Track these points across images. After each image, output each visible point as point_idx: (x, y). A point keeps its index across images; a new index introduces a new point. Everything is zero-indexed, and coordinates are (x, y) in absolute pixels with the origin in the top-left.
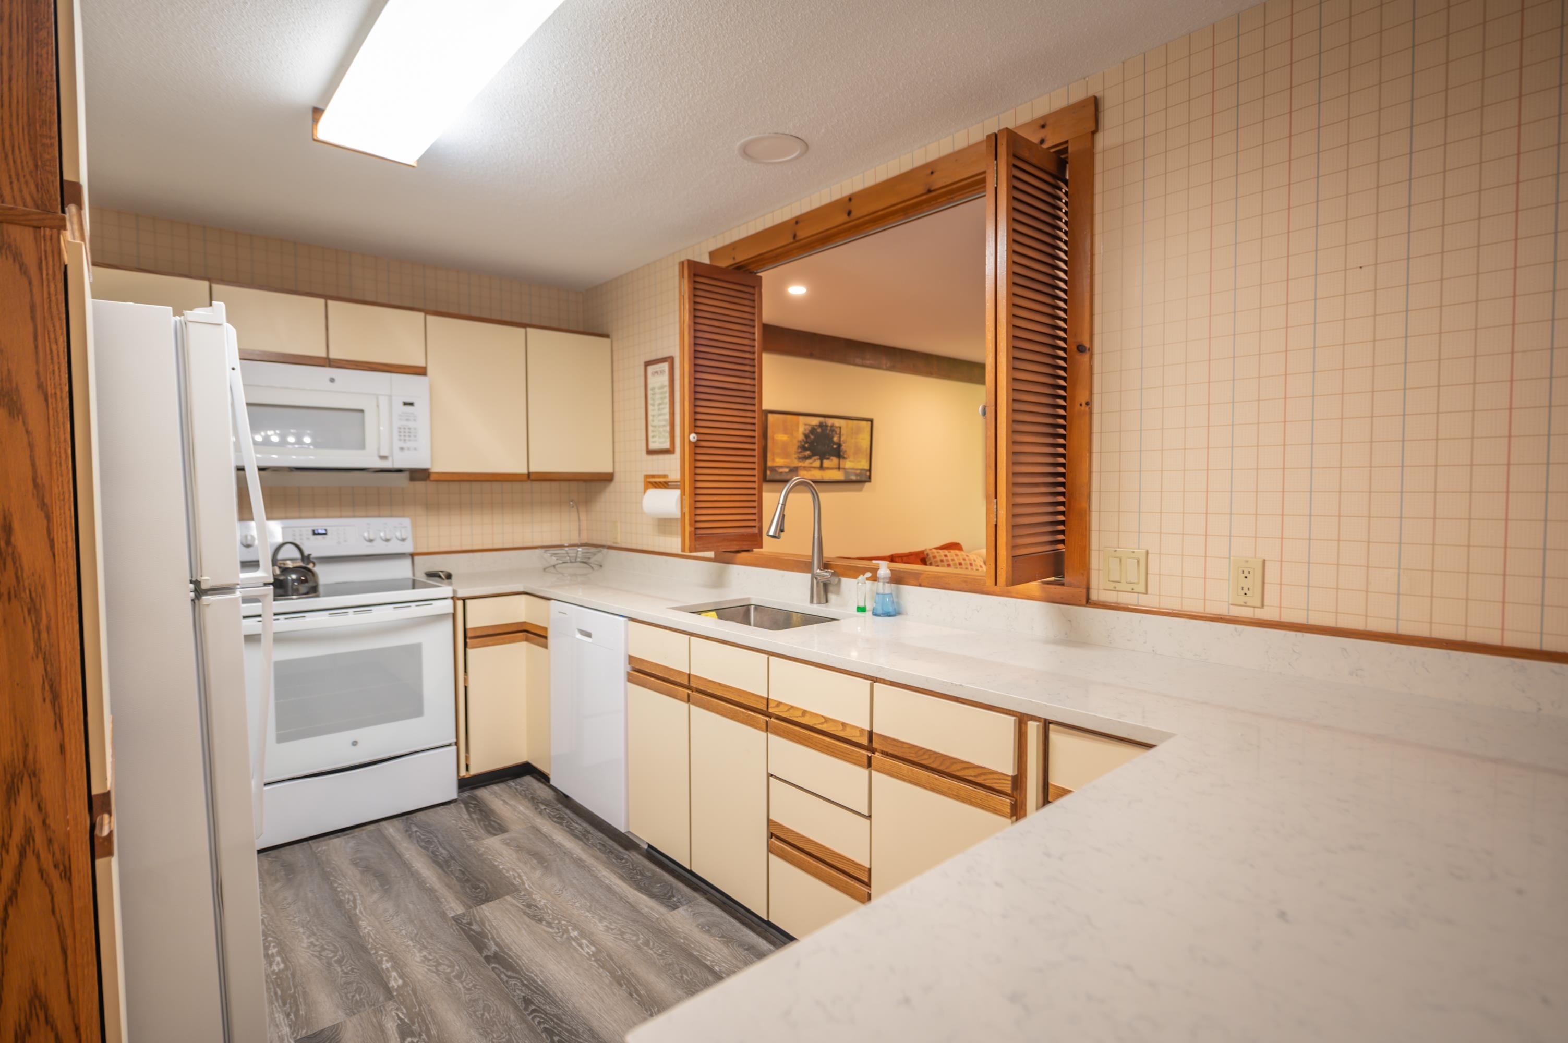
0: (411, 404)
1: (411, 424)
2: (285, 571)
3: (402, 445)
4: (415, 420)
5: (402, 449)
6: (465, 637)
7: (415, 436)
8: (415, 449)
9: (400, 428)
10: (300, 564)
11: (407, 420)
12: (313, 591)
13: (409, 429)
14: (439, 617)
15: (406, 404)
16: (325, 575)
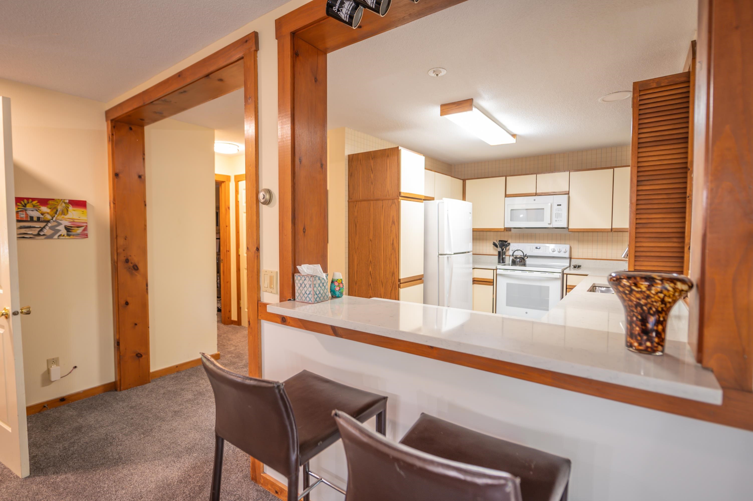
0: (560, 205)
1: (560, 212)
2: (516, 258)
3: (556, 219)
4: (561, 211)
5: (556, 221)
6: (567, 288)
7: (561, 216)
8: (561, 221)
9: (556, 214)
10: (523, 257)
11: (558, 211)
12: (524, 265)
13: (559, 214)
14: (556, 279)
15: (558, 205)
16: (528, 261)
